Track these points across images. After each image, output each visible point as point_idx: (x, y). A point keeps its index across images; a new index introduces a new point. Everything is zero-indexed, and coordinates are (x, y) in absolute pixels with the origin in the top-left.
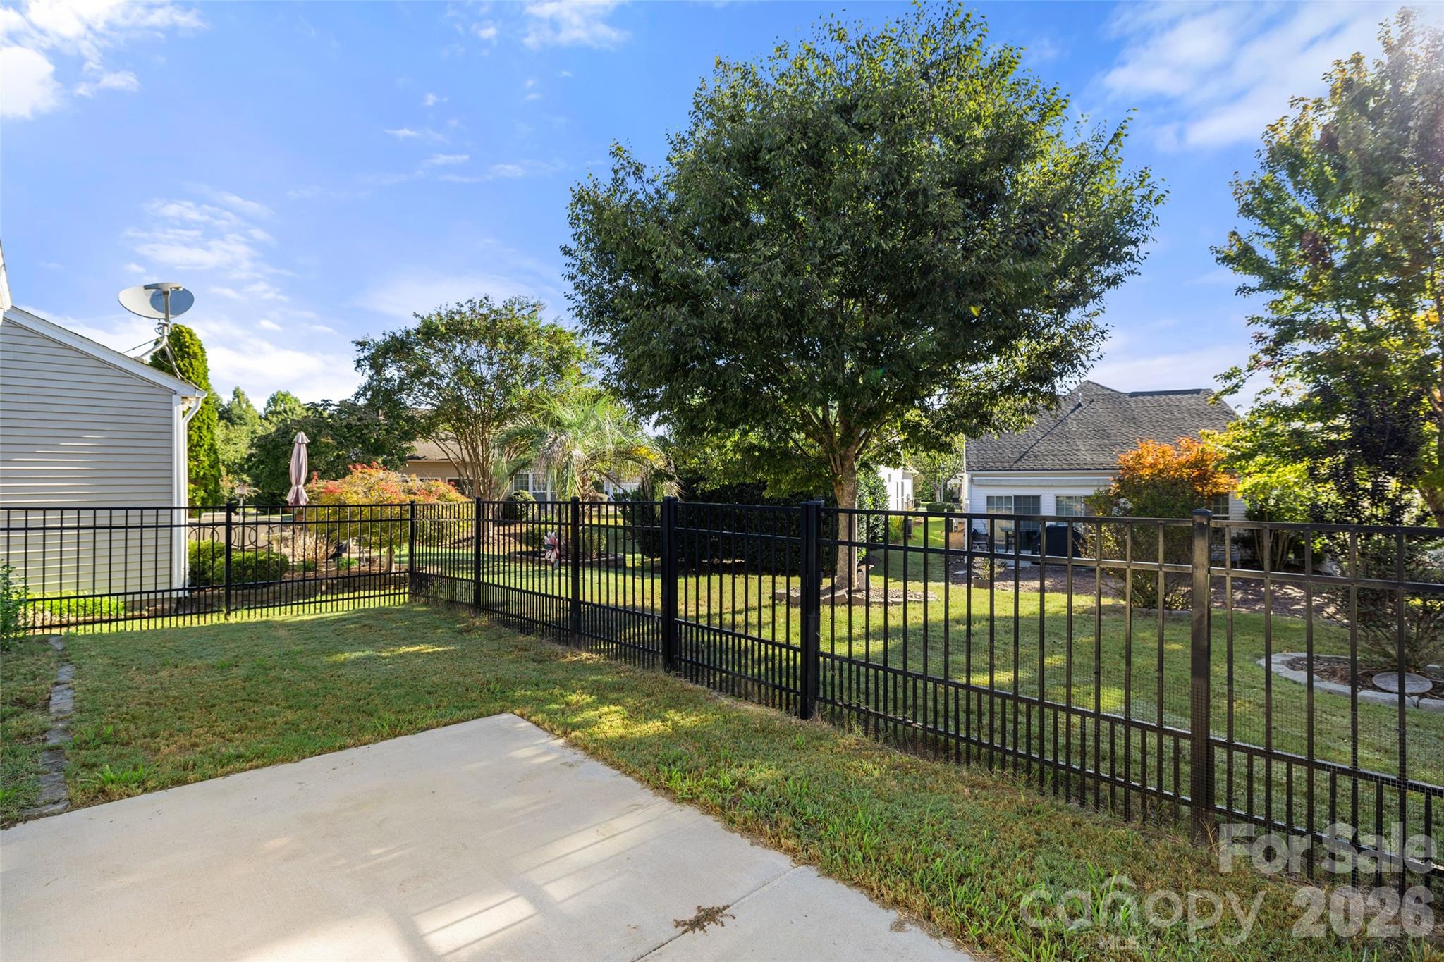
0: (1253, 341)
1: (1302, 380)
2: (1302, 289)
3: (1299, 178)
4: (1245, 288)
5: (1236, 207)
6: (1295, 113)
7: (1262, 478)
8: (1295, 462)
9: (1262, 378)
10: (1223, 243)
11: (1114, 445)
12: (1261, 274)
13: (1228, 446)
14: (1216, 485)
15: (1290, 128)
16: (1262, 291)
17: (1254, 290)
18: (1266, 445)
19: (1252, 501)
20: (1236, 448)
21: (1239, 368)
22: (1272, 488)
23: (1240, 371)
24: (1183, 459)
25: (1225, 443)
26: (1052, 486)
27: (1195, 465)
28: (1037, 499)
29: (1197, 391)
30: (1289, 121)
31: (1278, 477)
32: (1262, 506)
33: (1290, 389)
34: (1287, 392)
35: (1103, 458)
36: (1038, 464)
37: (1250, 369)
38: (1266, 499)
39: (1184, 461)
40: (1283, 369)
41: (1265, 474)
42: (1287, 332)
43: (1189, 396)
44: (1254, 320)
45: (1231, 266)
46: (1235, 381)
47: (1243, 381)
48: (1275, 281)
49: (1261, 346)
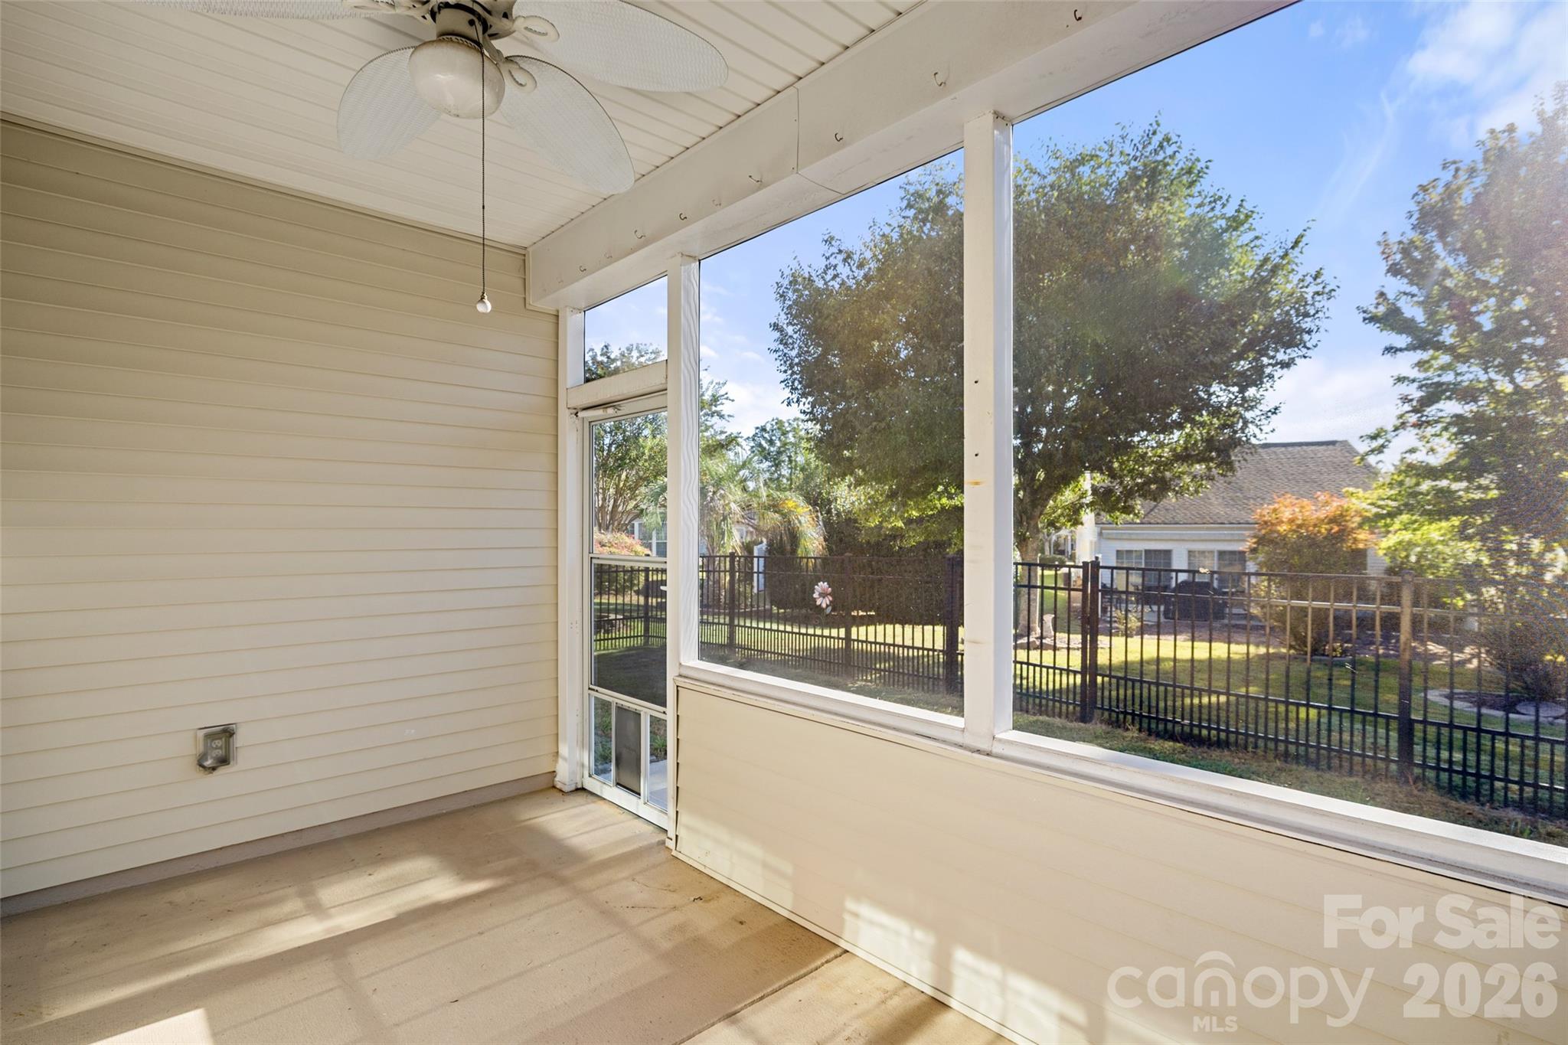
0: (1399, 401)
1: (1449, 439)
2: (1450, 349)
3: (1449, 239)
4: (1392, 348)
5: (1384, 266)
6: (1447, 176)
7: (1407, 536)
8: (1440, 520)
9: (1408, 438)
10: (1369, 302)
11: (1248, 499)
12: (1408, 334)
13: (1372, 504)
14: (1355, 540)
15: (1440, 189)
16: (1409, 350)
17: (1401, 350)
18: (1410, 504)
19: (1393, 558)
20: (1379, 507)
21: (1385, 429)
22: (1416, 545)
23: (1386, 431)
24: (1322, 514)
25: (1369, 501)
26: (1183, 540)
27: (1333, 520)
28: (1168, 553)
29: (1333, 443)
30: (1441, 184)
31: (1422, 535)
32: (1402, 563)
33: (1435, 447)
34: (1432, 450)
35: (1237, 512)
36: (1169, 517)
37: (1396, 429)
38: (1407, 557)
39: (1323, 516)
40: (1429, 428)
41: (1410, 532)
42: (1434, 393)
43: (1324, 447)
44: (1400, 380)
45: (1378, 325)
46: (1380, 441)
47: (1389, 441)
48: (1423, 340)
49: (1407, 407)
